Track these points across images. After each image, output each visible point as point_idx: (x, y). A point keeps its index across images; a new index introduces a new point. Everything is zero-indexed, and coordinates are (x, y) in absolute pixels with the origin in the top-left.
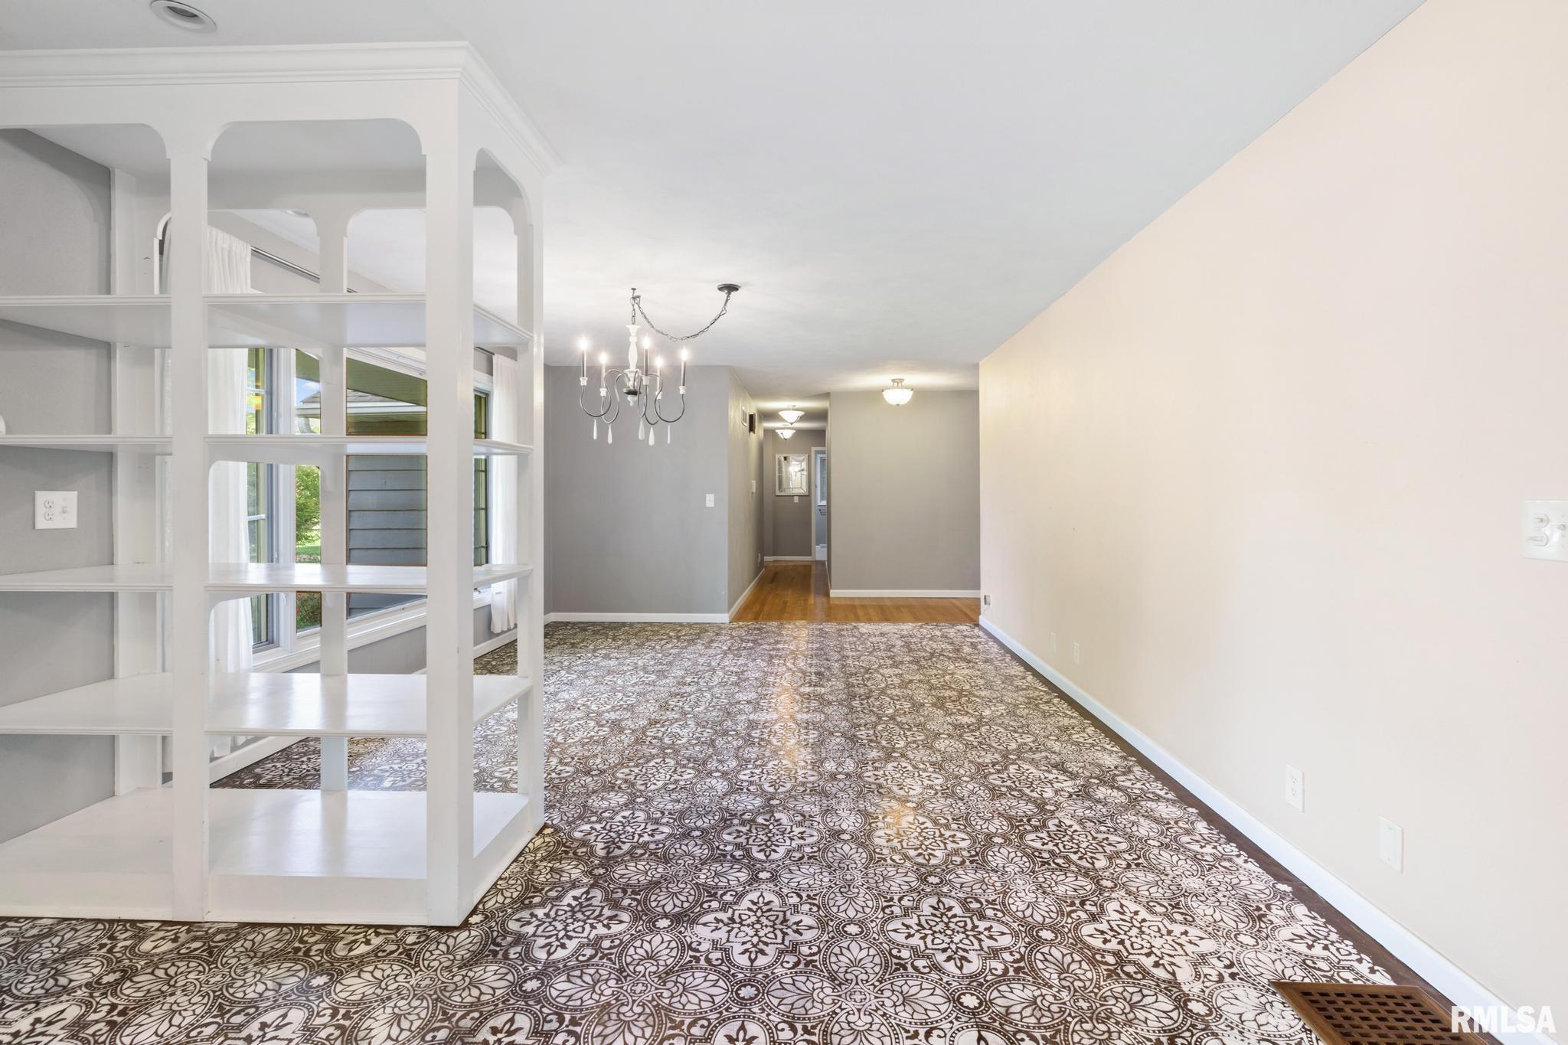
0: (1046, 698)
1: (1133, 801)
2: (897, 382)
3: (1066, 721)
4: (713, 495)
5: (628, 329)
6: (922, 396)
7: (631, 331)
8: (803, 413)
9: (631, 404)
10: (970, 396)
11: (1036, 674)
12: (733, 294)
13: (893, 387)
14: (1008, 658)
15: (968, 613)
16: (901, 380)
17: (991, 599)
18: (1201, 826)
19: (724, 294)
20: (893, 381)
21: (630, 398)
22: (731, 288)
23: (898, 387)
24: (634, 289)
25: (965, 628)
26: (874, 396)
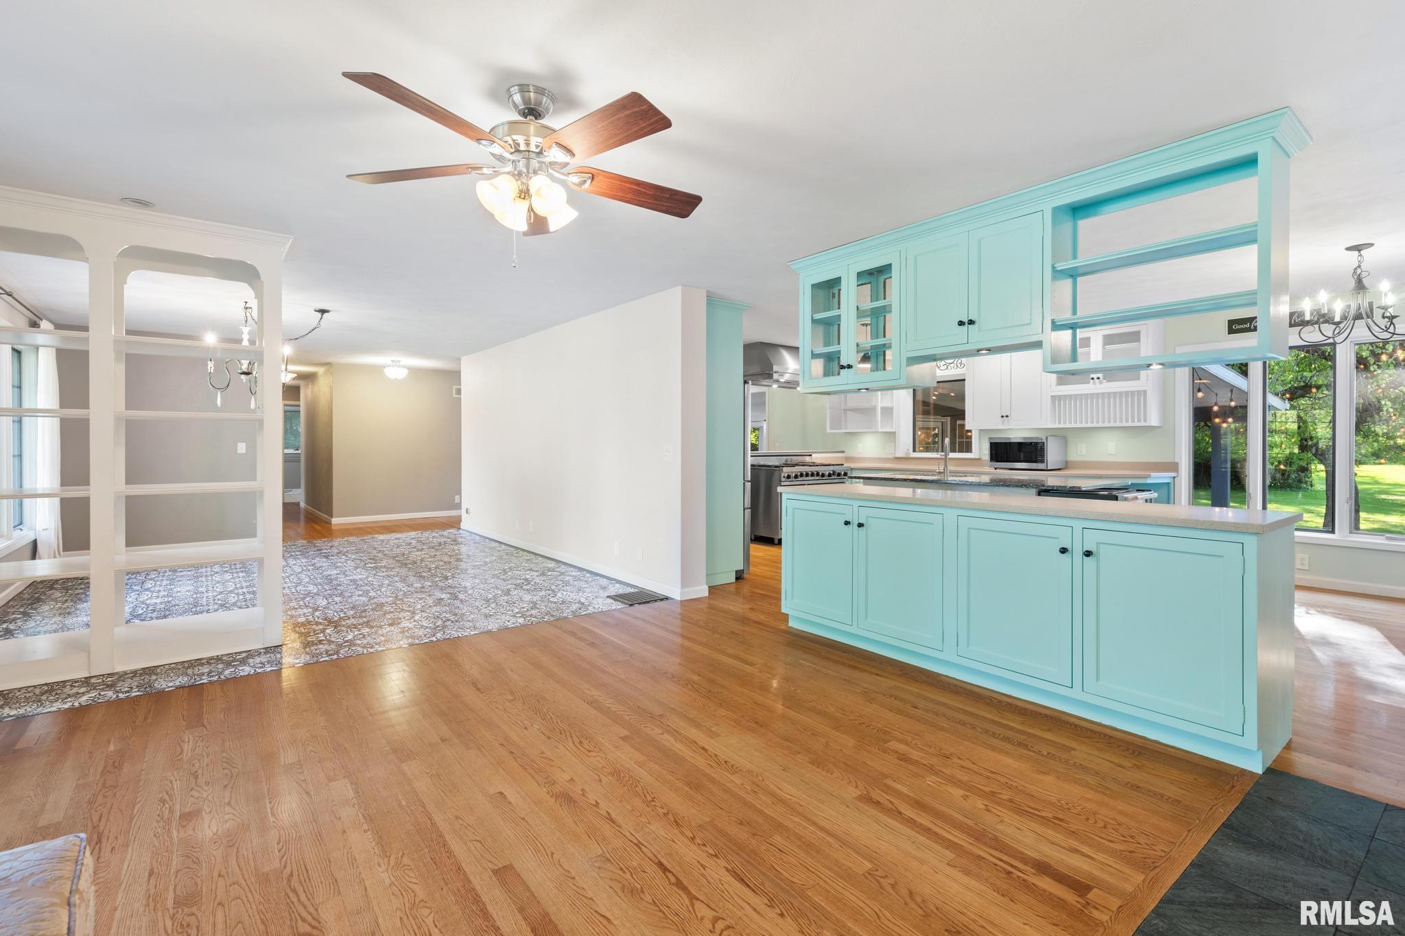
0: (515, 552)
1: (562, 574)
2: (396, 364)
3: (528, 558)
4: (244, 444)
5: (241, 329)
6: (415, 372)
7: (243, 330)
8: (296, 375)
9: (244, 381)
10: (453, 376)
11: (505, 544)
12: (326, 314)
13: (393, 366)
14: (487, 541)
15: (455, 523)
16: (399, 361)
17: (471, 511)
18: (588, 575)
19: (319, 315)
20: (393, 361)
21: (243, 377)
22: (323, 312)
23: (396, 365)
24: (246, 302)
25: (452, 531)
26: (377, 370)
